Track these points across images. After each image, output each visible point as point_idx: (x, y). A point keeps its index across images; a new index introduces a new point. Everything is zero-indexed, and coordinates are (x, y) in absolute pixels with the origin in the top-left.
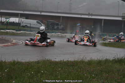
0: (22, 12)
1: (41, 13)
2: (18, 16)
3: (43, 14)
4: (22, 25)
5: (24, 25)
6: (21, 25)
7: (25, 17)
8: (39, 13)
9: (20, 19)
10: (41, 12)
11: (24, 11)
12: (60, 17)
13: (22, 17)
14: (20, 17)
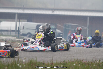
0: (20, 11)
1: (53, 12)
2: (14, 18)
3: (57, 13)
4: (22, 32)
5: (26, 32)
6: (21, 33)
7: (26, 20)
8: (50, 12)
9: (18, 23)
10: (53, 10)
11: (24, 8)
12: (85, 17)
13: (22, 19)
14: (18, 20)
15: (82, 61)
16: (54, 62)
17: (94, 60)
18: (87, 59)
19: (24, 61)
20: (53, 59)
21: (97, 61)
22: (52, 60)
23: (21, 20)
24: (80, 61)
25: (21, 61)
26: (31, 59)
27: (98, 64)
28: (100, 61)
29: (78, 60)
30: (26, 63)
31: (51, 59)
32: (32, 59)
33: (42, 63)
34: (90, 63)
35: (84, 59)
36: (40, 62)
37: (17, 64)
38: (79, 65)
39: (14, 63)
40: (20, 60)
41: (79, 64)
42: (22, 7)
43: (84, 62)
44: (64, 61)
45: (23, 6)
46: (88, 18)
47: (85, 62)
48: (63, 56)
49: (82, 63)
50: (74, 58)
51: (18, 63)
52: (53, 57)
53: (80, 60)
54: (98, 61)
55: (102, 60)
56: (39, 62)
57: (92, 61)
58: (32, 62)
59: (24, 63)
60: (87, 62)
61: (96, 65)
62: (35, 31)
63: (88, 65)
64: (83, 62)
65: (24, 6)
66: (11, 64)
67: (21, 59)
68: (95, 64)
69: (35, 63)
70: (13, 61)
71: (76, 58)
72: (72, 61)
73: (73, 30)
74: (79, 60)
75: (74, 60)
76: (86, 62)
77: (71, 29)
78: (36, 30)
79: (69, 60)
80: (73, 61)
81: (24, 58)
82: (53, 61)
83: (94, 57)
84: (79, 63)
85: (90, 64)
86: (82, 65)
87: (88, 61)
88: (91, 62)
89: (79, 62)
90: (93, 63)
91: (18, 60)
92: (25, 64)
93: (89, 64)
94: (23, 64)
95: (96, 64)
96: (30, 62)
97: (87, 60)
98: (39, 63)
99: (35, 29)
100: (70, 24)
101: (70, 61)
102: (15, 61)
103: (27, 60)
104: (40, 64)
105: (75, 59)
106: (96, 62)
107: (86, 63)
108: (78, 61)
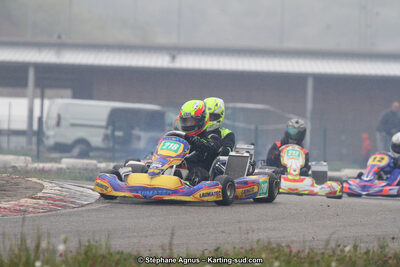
0: (47, 57)
1: (174, 58)
2: (25, 85)
3: (188, 62)
4: (53, 136)
5: (69, 136)
6: (50, 142)
7: (69, 92)
8: (160, 61)
9: (37, 102)
10: (174, 51)
12: (300, 79)
13: (51, 87)
14: (38, 91)
15: (287, 250)
16: (180, 251)
17: (333, 244)
18: (304, 242)
19: (61, 248)
20: (175, 242)
21: (345, 246)
22: (171, 244)
23: (48, 92)
24: (279, 250)
25: (48, 250)
26: (89, 241)
27: (347, 259)
28: (355, 247)
29: (269, 243)
30: (69, 255)
31: (166, 241)
32: (92, 242)
33: (130, 255)
34: (316, 254)
35: (292, 242)
36: (122, 253)
37: (34, 261)
38: (277, 264)
39: (24, 259)
40: (44, 245)
41: (276, 258)
42: (54, 39)
43: (295, 251)
44: (217, 250)
45: (56, 36)
46: (310, 84)
47: (299, 252)
48: (212, 230)
49: (286, 255)
50: (255, 237)
51: (37, 258)
52: (173, 234)
53: (279, 245)
54: (347, 249)
55: (362, 245)
56: (118, 253)
57: (326, 249)
58: (94, 251)
59: (61, 255)
60: (307, 251)
61: (341, 264)
62: (102, 131)
63: (311, 263)
64: (291, 252)
65: (59, 37)
66: (12, 261)
67: (49, 243)
68: (337, 260)
69: (104, 257)
70: (20, 250)
71: (263, 236)
72: (248, 248)
73: (253, 127)
74: (274, 246)
75: (255, 246)
76: (303, 251)
77: (241, 125)
78: (107, 128)
79: (237, 247)
80: (251, 250)
81: (63, 237)
82: (175, 251)
83: (333, 233)
84: (276, 254)
85: (318, 261)
86: (288, 262)
87: (311, 250)
88: (323, 254)
89: (276, 251)
90: (330, 256)
91: (38, 246)
92: (66, 262)
93: (312, 258)
94: (58, 259)
95: (340, 261)
96: (86, 253)
97: (308, 244)
98: (118, 256)
99: (104, 123)
100: (239, 105)
101: (242, 248)
102: (27, 250)
103: (73, 244)
104: (125, 259)
105: (258, 241)
106: (342, 251)
107: (302, 255)
108: (272, 250)
